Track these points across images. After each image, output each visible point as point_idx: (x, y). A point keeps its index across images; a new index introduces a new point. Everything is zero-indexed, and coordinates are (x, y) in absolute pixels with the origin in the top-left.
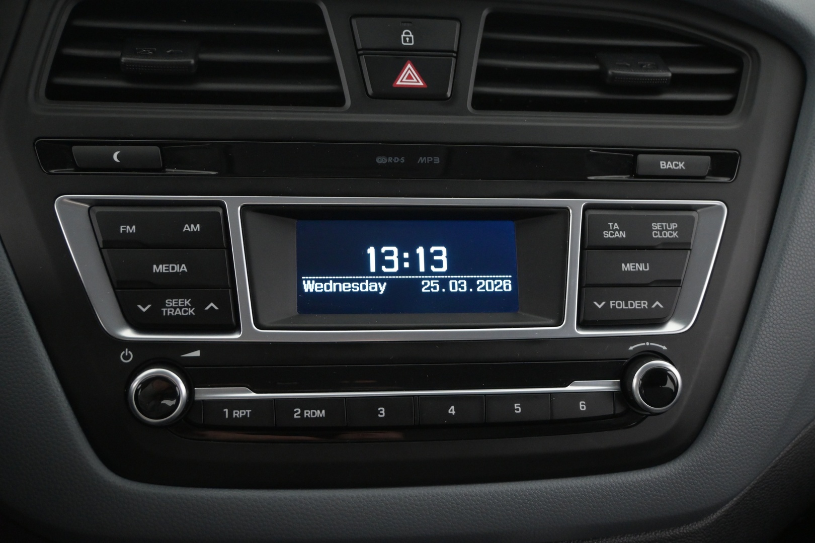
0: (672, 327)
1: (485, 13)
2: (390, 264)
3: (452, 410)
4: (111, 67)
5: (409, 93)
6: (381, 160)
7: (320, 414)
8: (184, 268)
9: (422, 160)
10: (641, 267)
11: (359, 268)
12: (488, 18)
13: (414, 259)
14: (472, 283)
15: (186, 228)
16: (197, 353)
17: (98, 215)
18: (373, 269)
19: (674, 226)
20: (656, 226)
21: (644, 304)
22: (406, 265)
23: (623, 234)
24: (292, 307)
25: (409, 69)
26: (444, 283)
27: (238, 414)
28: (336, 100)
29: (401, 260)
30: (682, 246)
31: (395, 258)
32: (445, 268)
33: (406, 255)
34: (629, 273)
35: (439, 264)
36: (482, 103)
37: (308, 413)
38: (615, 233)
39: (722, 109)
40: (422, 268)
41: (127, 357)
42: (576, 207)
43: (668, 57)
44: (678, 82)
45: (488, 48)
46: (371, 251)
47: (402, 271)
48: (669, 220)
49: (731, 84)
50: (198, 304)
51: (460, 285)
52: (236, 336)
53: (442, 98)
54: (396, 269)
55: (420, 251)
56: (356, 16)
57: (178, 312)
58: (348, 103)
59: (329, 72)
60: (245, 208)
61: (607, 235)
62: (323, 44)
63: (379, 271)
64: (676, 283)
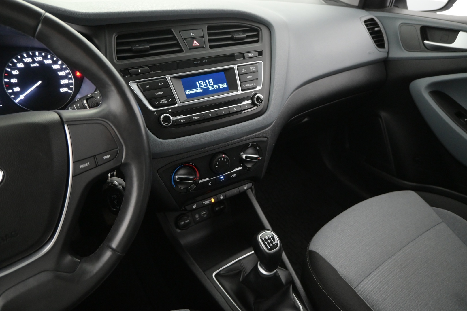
0: (259, 88)
1: (207, 27)
2: (202, 85)
3: (223, 112)
4: (130, 51)
5: (196, 48)
6: (195, 63)
7: (199, 117)
8: (162, 93)
9: (203, 61)
10: (250, 77)
11: (195, 87)
12: (207, 28)
13: (206, 83)
14: (219, 86)
15: (160, 84)
16: (170, 110)
17: (140, 84)
18: (199, 87)
19: (254, 67)
20: (251, 68)
21: (253, 84)
22: (205, 85)
23: (245, 71)
24: (185, 98)
25: (195, 42)
26: (213, 87)
27: (182, 121)
28: (181, 51)
29: (204, 84)
30: (256, 72)
31: (202, 84)
32: (213, 84)
33: (204, 83)
34: (248, 78)
35: (211, 83)
36: (211, 47)
37: (196, 118)
38: (244, 71)
39: (257, 42)
40: (208, 85)
41: (156, 114)
42: (235, 66)
43: (244, 32)
44: (248, 37)
45: (209, 35)
46: (197, 83)
47: (205, 86)
48: (253, 66)
49: (257, 36)
50: (167, 100)
51: (216, 87)
52: (177, 105)
53: (203, 47)
54: (203, 86)
55: (207, 81)
56: (180, 31)
57: (164, 102)
58: (184, 51)
59: (178, 45)
60: (171, 78)
61: (243, 71)
62: (174, 38)
63: (200, 87)
64: (258, 79)
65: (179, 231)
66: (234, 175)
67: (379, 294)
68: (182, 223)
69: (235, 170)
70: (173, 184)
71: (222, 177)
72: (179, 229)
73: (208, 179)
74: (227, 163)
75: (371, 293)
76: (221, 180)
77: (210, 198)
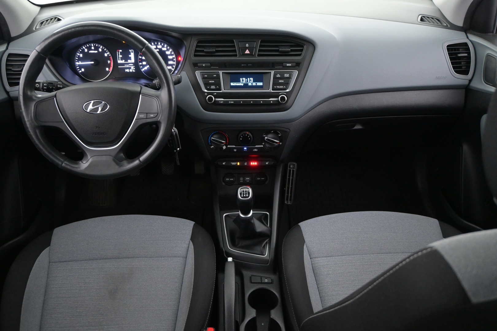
0: (288, 91)
1: (260, 41)
2: (244, 81)
3: (252, 102)
4: (203, 51)
5: (247, 54)
6: (242, 65)
7: (233, 102)
8: (214, 81)
9: (249, 65)
10: (282, 81)
11: (239, 81)
12: (261, 41)
13: (247, 80)
14: (256, 84)
15: (214, 76)
16: (216, 94)
17: (202, 74)
18: (241, 81)
19: (288, 75)
20: (285, 75)
21: (282, 87)
22: (246, 81)
23: (280, 76)
24: (229, 87)
25: (247, 50)
26: (252, 84)
27: (221, 102)
28: (236, 56)
29: (246, 80)
30: (290, 78)
31: (245, 80)
32: (252, 81)
33: (246, 79)
34: (280, 82)
35: (251, 81)
36: (259, 55)
37: (231, 102)
38: (278, 76)
39: (300, 55)
40: (249, 81)
41: (206, 94)
42: (273, 72)
43: (291, 46)
44: (292, 51)
45: (260, 46)
46: (241, 79)
47: (246, 82)
48: (287, 74)
49: (302, 50)
50: (216, 87)
51: (254, 84)
52: (221, 91)
53: (252, 55)
54: (245, 82)
55: (249, 79)
56: (239, 42)
57: (213, 88)
58: (238, 56)
59: (235, 51)
60: (222, 73)
61: (277, 76)
62: (234, 46)
63: (242, 82)
64: (288, 84)
65: (224, 184)
66: (255, 150)
67: (328, 269)
68: (227, 179)
69: (256, 146)
70: (209, 142)
71: (245, 148)
72: (225, 182)
73: (234, 146)
74: (249, 139)
75: (322, 266)
76: (244, 150)
77: (237, 162)
